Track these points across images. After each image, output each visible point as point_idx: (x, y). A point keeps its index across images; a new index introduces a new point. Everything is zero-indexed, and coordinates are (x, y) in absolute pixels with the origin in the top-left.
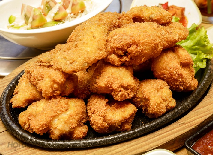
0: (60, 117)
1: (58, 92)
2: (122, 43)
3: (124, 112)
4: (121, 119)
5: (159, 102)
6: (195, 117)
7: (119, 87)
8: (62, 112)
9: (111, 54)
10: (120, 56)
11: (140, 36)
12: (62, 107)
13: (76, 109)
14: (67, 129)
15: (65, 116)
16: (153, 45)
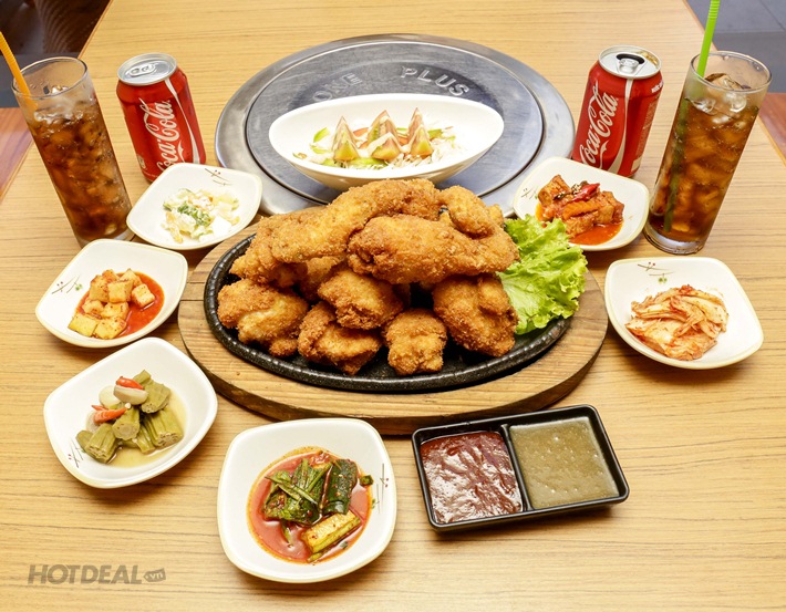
0: (253, 314)
1: (263, 279)
2: (369, 243)
3: (348, 345)
4: (340, 354)
5: (402, 355)
6: (461, 401)
7: (348, 307)
8: (257, 309)
9: (351, 253)
10: (363, 261)
11: (401, 242)
12: (261, 302)
13: (283, 311)
14: (259, 335)
15: (261, 316)
16: (418, 264)
